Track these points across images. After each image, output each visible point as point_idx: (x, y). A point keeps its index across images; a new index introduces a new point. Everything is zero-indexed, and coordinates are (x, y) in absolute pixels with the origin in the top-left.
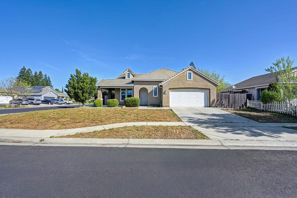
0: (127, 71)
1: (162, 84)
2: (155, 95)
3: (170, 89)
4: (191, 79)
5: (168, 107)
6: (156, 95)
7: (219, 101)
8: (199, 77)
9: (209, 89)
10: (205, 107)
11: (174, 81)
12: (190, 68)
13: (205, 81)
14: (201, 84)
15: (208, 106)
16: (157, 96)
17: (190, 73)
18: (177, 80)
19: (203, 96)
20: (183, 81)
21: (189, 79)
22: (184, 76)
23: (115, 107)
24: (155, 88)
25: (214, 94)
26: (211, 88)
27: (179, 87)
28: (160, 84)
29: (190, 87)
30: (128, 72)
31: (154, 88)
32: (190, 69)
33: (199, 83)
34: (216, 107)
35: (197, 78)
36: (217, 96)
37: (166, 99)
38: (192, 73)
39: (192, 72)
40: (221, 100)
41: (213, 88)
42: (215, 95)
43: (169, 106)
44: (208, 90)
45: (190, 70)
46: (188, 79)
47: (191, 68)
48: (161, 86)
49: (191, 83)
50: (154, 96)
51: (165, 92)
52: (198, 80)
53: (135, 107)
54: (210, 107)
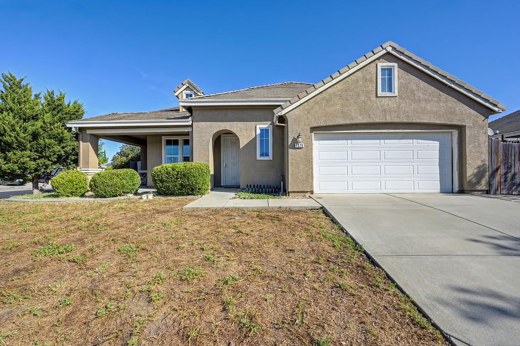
0: (185, 87)
1: (283, 112)
2: (262, 155)
3: (313, 129)
4: (390, 90)
5: (307, 195)
6: (267, 155)
7: (502, 171)
8: (423, 84)
9: (461, 129)
10: (443, 191)
11: (327, 101)
12: (389, 49)
13: (444, 96)
14: (428, 107)
15: (456, 188)
16: (270, 157)
17: (390, 70)
18: (341, 96)
19: (436, 154)
20: (363, 98)
21: (383, 90)
22: (365, 79)
23: (119, 197)
24: (262, 130)
25: (479, 145)
26: (468, 123)
27: (348, 122)
28: (278, 112)
29: (389, 120)
30: (189, 92)
31: (258, 132)
32: (388, 53)
33: (423, 104)
34: (488, 192)
35: (415, 88)
36: (493, 151)
37: (301, 167)
38: (396, 71)
39: (396, 65)
40: (509, 168)
41: (475, 122)
42: (485, 149)
43: (312, 192)
44: (455, 133)
45: (388, 56)
46: (380, 93)
47: (394, 49)
48: (282, 119)
49: (392, 104)
50: (259, 158)
51: (295, 141)
52: (420, 95)
53: (188, 194)
54: (462, 192)
